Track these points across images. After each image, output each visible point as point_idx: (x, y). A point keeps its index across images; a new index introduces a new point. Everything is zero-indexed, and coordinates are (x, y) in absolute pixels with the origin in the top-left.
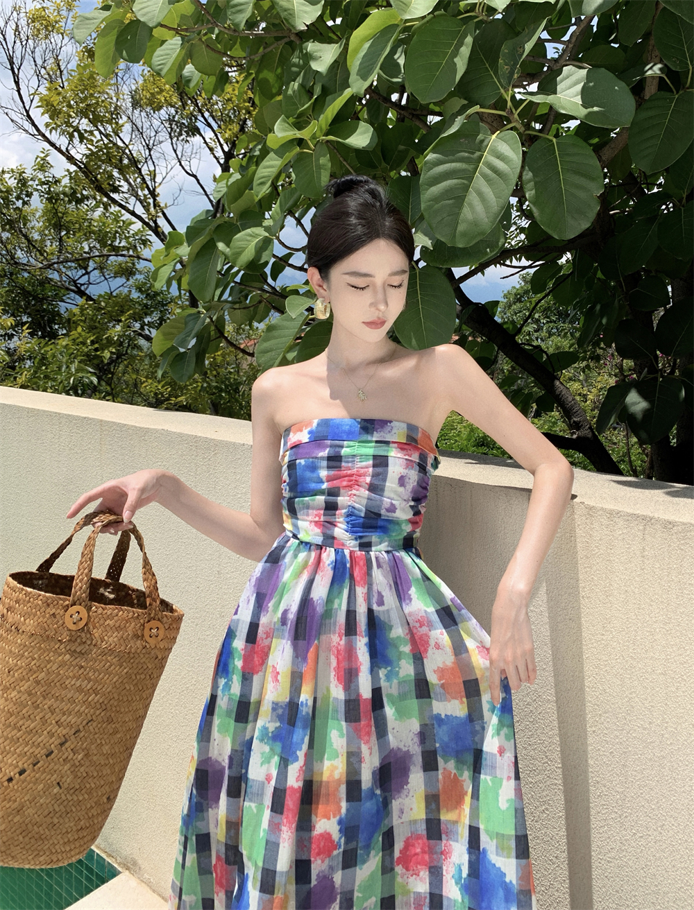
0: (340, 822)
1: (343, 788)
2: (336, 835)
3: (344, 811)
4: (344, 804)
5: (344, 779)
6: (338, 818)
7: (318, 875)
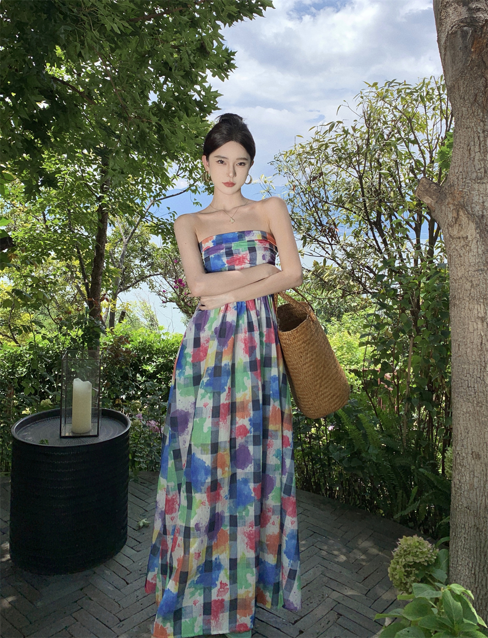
0: (250, 420)
1: (250, 404)
2: (248, 427)
3: (252, 415)
4: (252, 412)
5: (251, 400)
6: (249, 418)
7: (239, 445)
